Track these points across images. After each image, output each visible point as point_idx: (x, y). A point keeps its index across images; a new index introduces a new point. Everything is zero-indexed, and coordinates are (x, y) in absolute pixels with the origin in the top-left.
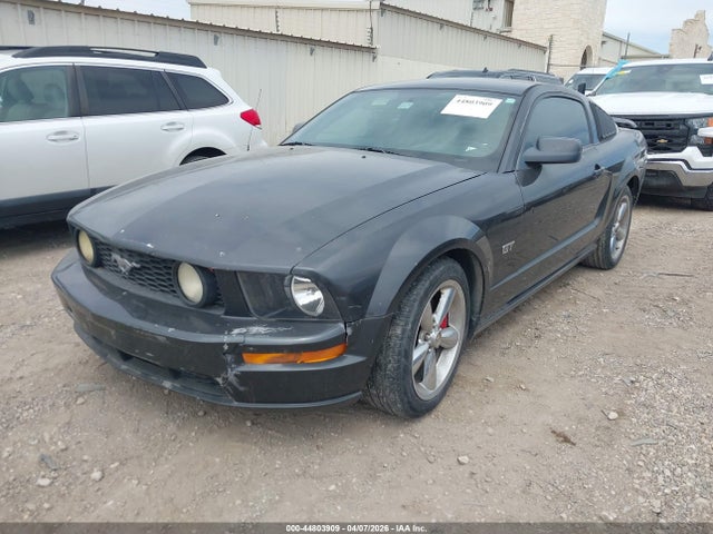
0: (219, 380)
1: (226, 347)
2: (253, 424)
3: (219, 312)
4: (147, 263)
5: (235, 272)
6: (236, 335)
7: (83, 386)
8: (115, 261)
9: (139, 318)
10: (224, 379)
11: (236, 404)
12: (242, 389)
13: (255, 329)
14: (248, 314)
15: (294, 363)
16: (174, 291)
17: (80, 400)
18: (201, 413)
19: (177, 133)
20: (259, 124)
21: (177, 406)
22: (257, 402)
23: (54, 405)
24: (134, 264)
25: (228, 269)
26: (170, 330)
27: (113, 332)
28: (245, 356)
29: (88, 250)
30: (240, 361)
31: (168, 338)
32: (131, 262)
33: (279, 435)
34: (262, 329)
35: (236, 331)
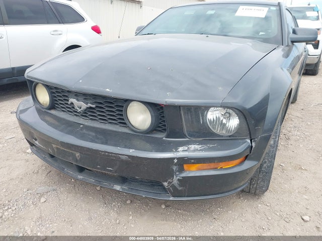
0: (166, 184)
1: (176, 161)
2: (166, 206)
3: (161, 136)
4: (101, 103)
5: (180, 106)
6: (181, 152)
7: (42, 189)
8: (72, 103)
9: (102, 143)
10: (169, 183)
11: (171, 198)
12: (180, 188)
13: (193, 147)
14: (184, 136)
15: (215, 169)
16: (125, 123)
17: (43, 200)
18: (129, 202)
19: (59, 36)
20: (100, 33)
21: (110, 198)
22: (187, 196)
23: (25, 205)
24: (89, 105)
25: (176, 104)
26: (131, 151)
27: (78, 155)
28: (185, 166)
29: (44, 97)
30: (181, 170)
31: (129, 156)
32: (87, 104)
33: (184, 213)
34: (197, 147)
35: (181, 149)
